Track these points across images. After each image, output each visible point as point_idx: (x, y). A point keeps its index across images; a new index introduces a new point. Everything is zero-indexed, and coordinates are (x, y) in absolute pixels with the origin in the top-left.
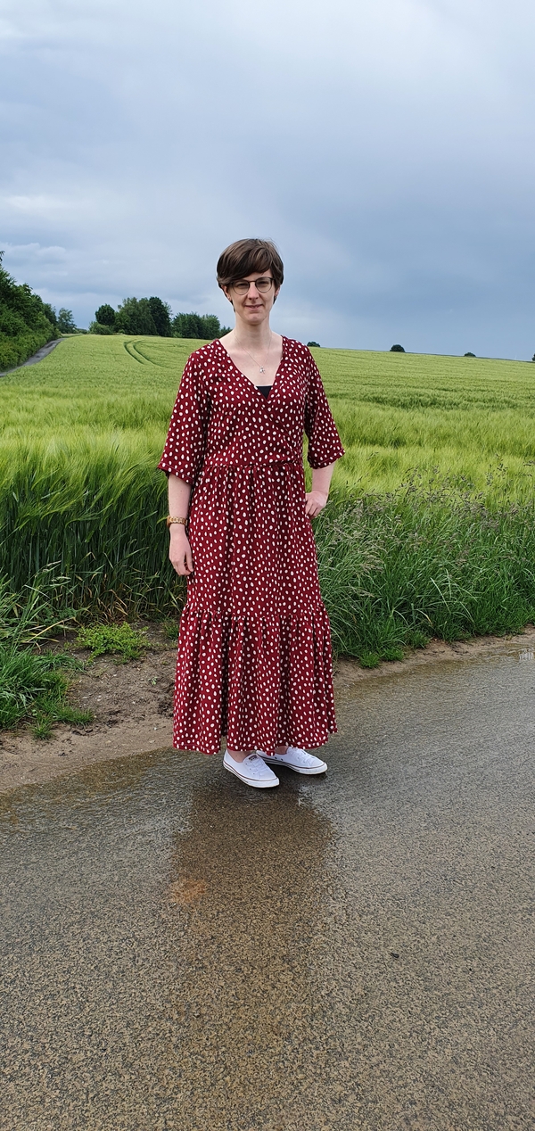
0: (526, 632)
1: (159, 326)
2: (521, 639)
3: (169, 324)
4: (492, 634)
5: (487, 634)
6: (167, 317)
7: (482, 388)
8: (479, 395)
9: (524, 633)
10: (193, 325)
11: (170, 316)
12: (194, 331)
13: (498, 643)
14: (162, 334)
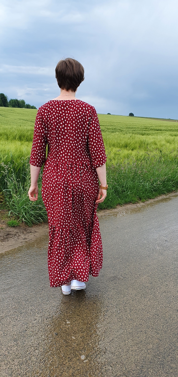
0: (117, 207)
1: (4, 103)
2: (116, 210)
3: (8, 103)
4: (106, 209)
5: (104, 209)
6: (7, 100)
7: (112, 125)
8: (111, 127)
9: (116, 208)
10: (16, 103)
11: (8, 100)
12: (16, 105)
13: (108, 212)
14: (5, 106)
